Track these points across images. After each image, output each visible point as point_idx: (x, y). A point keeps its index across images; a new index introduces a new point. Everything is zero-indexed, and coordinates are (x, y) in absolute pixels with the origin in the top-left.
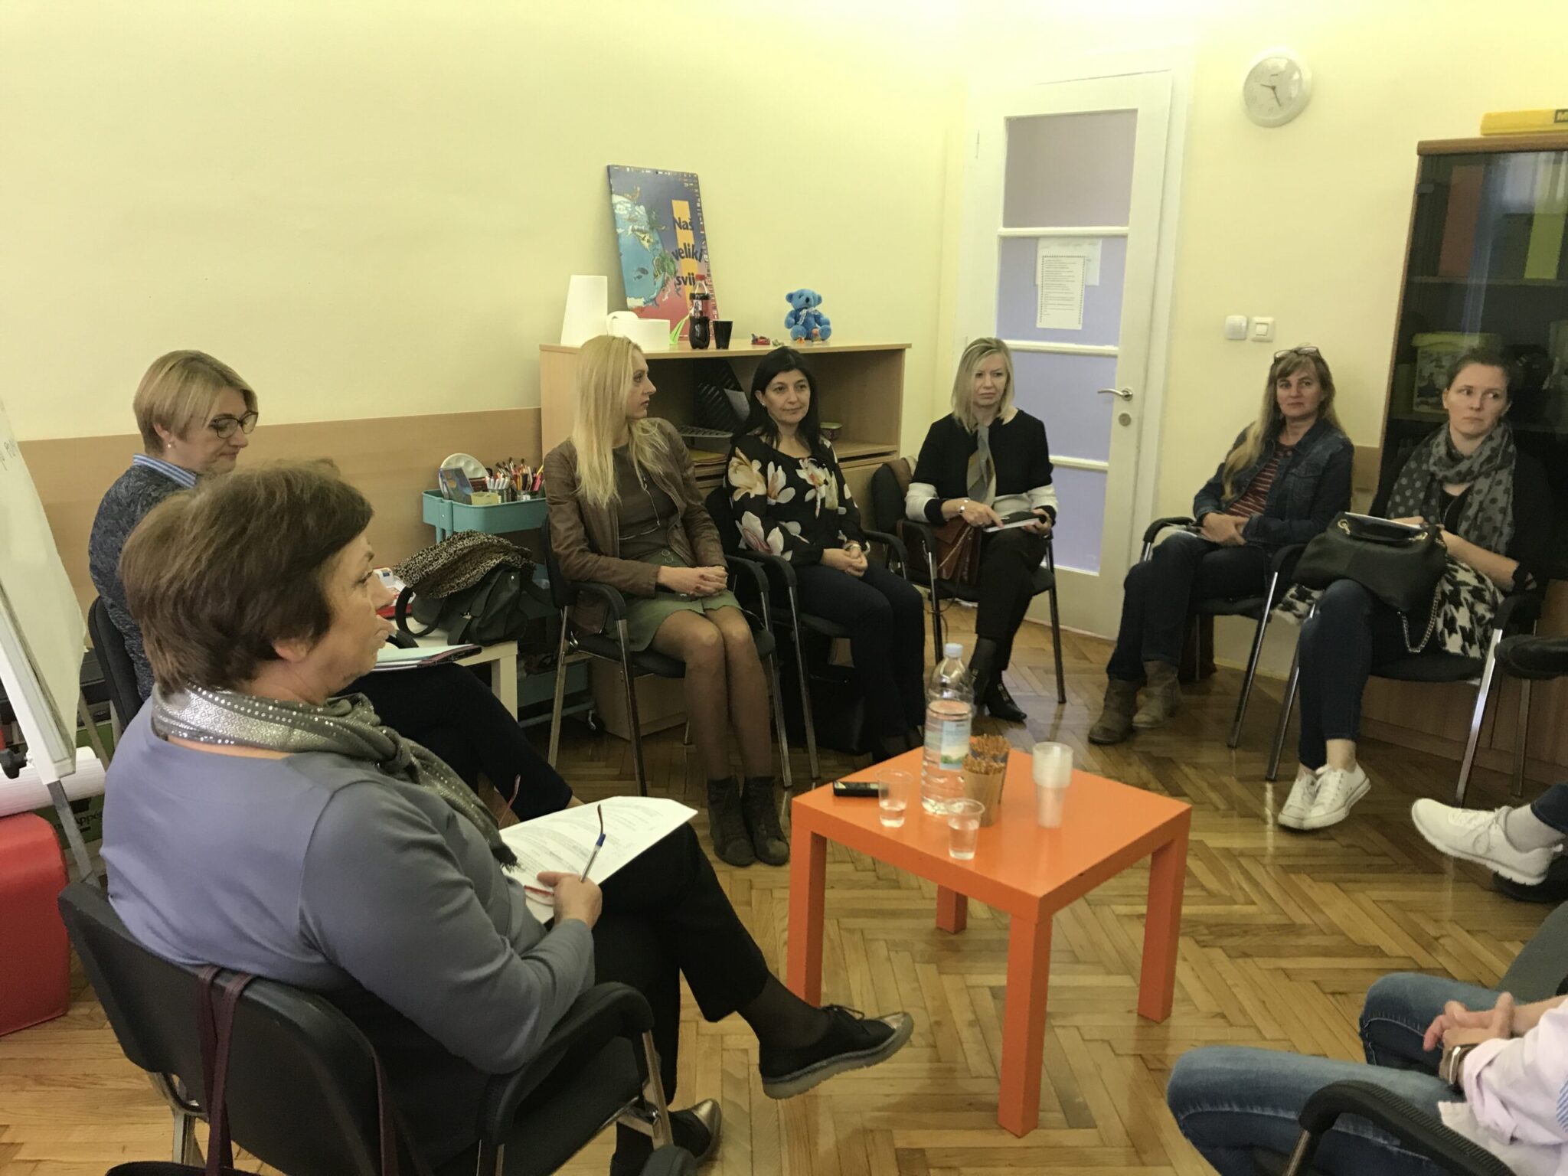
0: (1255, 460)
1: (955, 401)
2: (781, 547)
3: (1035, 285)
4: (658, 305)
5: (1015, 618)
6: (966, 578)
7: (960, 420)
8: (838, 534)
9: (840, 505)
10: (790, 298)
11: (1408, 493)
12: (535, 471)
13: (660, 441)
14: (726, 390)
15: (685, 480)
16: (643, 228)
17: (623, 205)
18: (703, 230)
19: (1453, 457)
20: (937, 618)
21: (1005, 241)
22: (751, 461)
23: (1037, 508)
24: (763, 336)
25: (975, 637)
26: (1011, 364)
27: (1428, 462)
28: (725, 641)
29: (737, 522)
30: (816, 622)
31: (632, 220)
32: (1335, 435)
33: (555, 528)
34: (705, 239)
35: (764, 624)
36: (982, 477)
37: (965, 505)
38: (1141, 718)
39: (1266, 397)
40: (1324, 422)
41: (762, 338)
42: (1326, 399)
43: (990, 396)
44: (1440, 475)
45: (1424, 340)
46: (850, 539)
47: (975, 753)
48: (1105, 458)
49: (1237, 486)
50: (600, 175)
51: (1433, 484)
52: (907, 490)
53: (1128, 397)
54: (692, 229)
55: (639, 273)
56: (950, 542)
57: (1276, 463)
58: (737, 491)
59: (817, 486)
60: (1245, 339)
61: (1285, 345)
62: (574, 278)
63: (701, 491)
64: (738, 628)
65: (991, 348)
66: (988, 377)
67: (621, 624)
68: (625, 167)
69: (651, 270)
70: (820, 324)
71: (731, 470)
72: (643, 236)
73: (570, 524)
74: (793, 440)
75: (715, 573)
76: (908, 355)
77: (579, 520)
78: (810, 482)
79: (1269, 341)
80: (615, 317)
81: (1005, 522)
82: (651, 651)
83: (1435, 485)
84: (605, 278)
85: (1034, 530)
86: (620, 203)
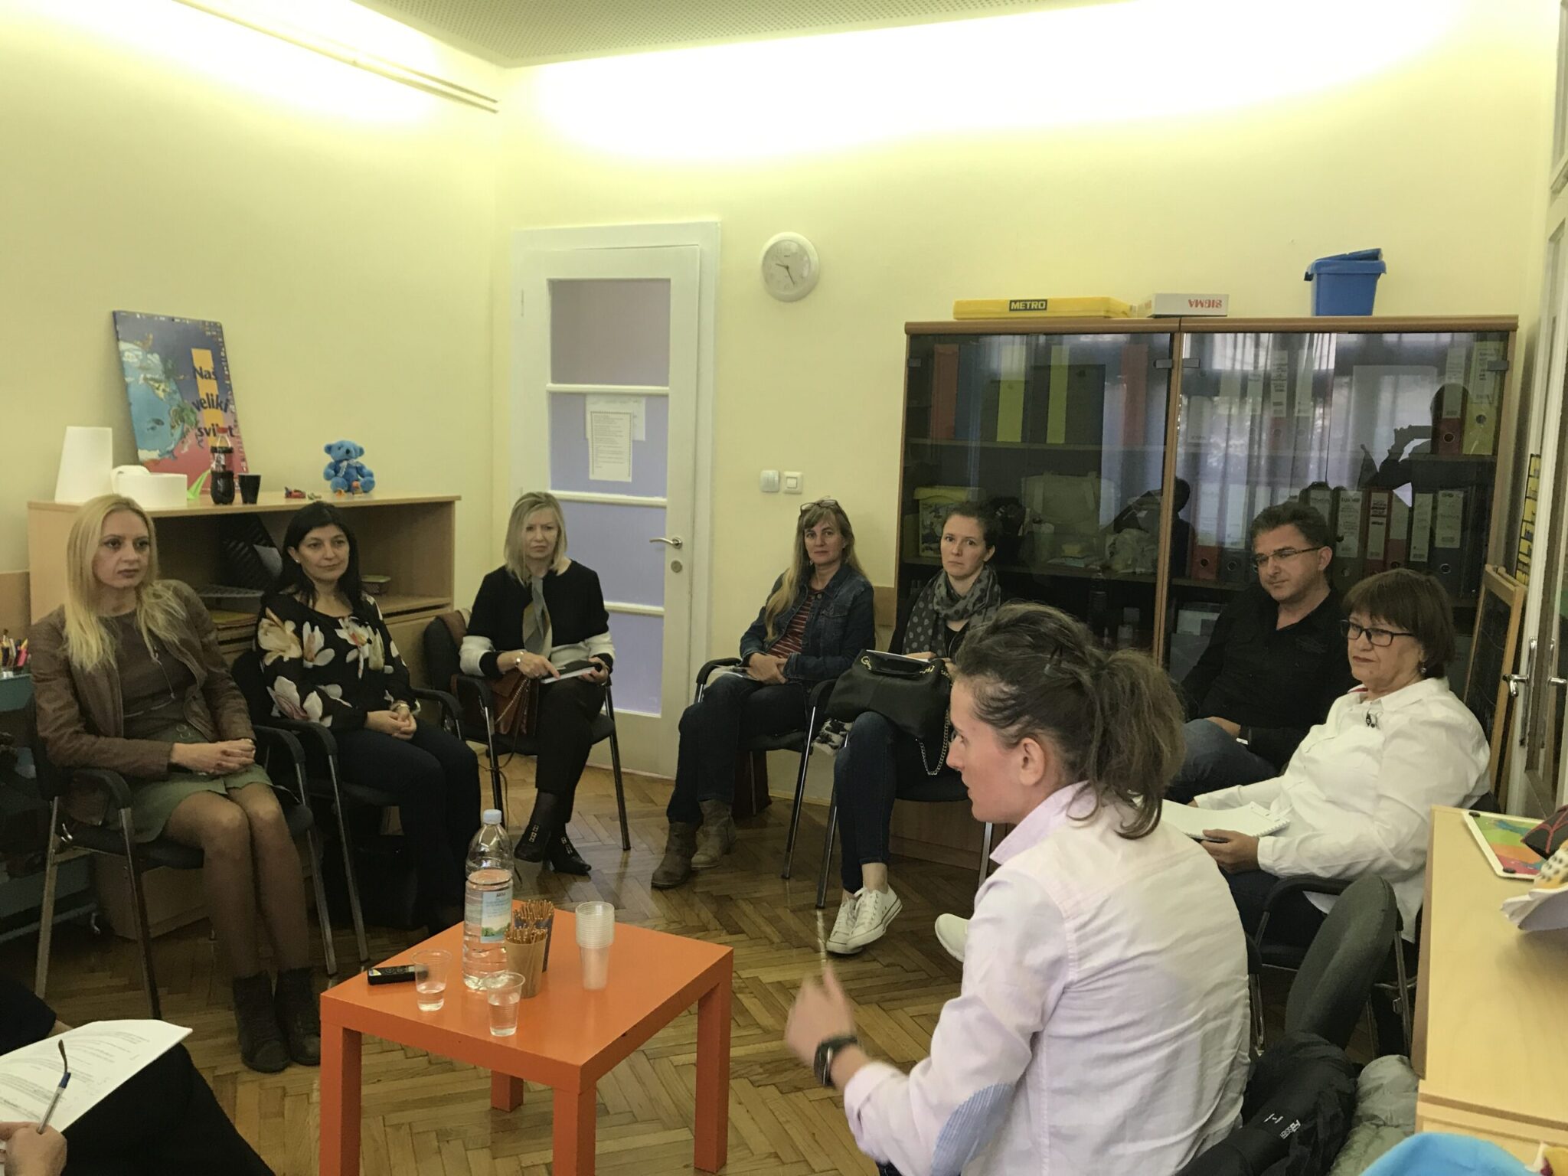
0: (791, 603)
1: (507, 553)
2: (319, 711)
3: (586, 439)
4: (176, 458)
5: (576, 766)
6: (525, 731)
7: (514, 573)
8: (385, 694)
9: (386, 663)
10: (329, 449)
11: (919, 630)
12: (19, 644)
13: (175, 605)
14: (255, 546)
15: (206, 647)
16: (157, 377)
17: (131, 353)
18: (229, 379)
19: (952, 597)
20: (496, 774)
21: (554, 396)
22: (283, 621)
23: (595, 656)
24: (298, 489)
25: (535, 791)
26: (561, 518)
27: (932, 602)
28: (250, 822)
29: (269, 689)
30: (360, 791)
31: (143, 368)
32: (858, 578)
33: (41, 709)
34: (231, 389)
35: (300, 798)
36: (538, 628)
37: (521, 657)
38: (698, 859)
39: (796, 546)
40: (848, 569)
41: (296, 491)
42: (847, 546)
43: (542, 549)
44: (943, 613)
45: (923, 493)
46: (396, 700)
47: (519, 922)
48: (660, 603)
49: (778, 627)
50: (105, 319)
51: (939, 623)
52: (461, 643)
53: (678, 545)
54: (216, 379)
55: (152, 424)
56: (507, 695)
57: (809, 605)
58: (269, 654)
59: (359, 645)
60: (777, 492)
61: (810, 498)
62: (70, 430)
63: (226, 657)
64: (266, 807)
65: (539, 503)
66: (539, 530)
67: (125, 814)
68: (134, 314)
69: (167, 421)
70: (363, 476)
71: (261, 633)
72: (157, 385)
73: (59, 704)
74: (333, 598)
75: (241, 747)
76: (458, 506)
77: (71, 699)
78: (351, 642)
79: (799, 493)
80: (120, 472)
81: (561, 672)
82: (163, 840)
83: (940, 623)
84: (110, 430)
85: (591, 680)
86: (129, 350)
